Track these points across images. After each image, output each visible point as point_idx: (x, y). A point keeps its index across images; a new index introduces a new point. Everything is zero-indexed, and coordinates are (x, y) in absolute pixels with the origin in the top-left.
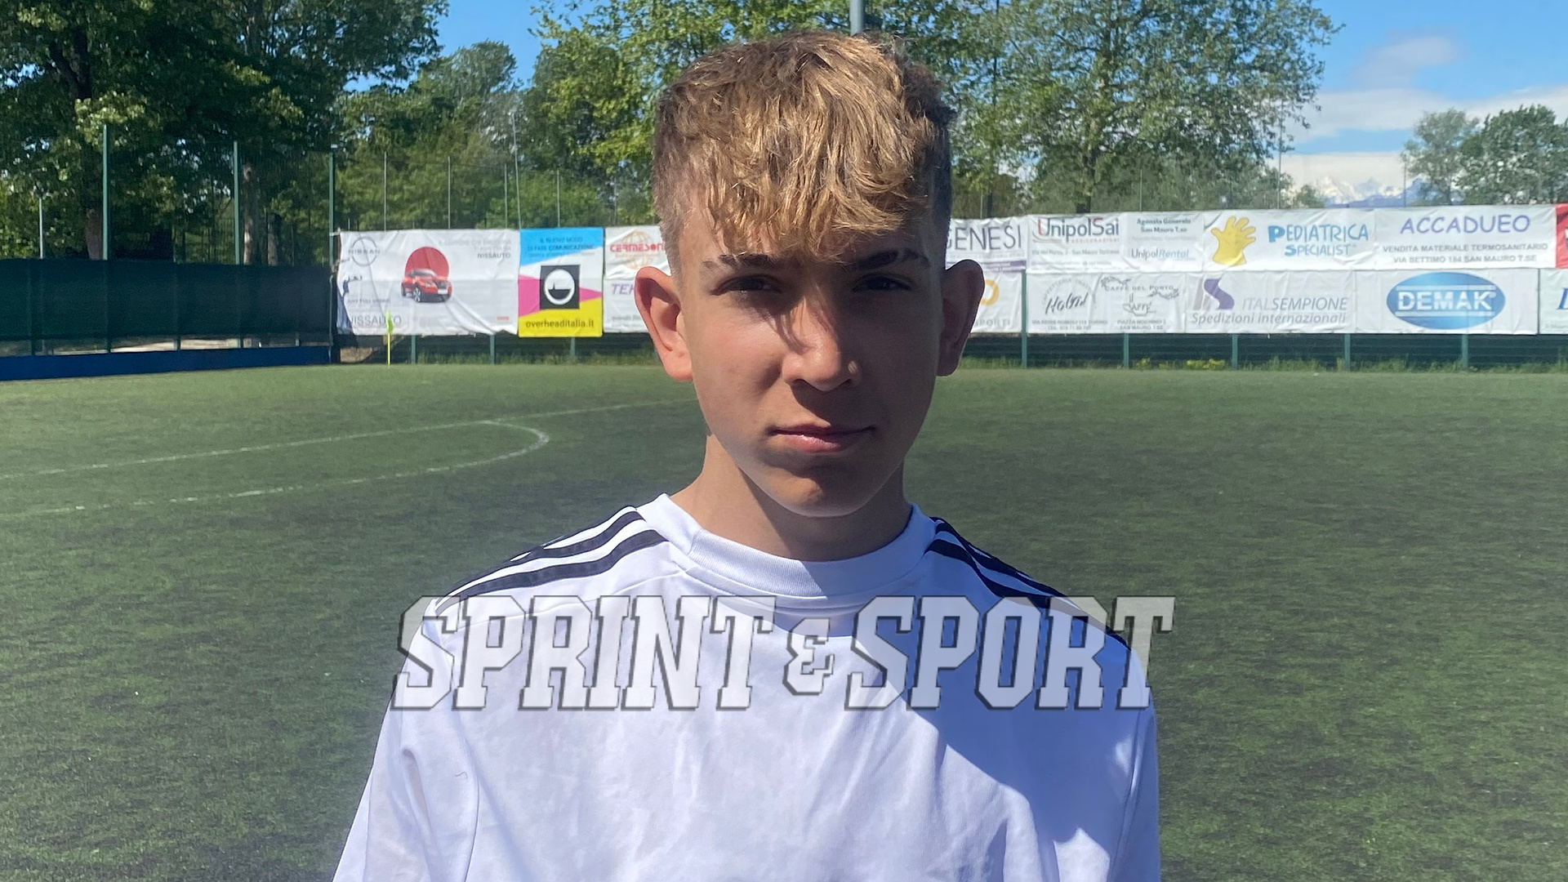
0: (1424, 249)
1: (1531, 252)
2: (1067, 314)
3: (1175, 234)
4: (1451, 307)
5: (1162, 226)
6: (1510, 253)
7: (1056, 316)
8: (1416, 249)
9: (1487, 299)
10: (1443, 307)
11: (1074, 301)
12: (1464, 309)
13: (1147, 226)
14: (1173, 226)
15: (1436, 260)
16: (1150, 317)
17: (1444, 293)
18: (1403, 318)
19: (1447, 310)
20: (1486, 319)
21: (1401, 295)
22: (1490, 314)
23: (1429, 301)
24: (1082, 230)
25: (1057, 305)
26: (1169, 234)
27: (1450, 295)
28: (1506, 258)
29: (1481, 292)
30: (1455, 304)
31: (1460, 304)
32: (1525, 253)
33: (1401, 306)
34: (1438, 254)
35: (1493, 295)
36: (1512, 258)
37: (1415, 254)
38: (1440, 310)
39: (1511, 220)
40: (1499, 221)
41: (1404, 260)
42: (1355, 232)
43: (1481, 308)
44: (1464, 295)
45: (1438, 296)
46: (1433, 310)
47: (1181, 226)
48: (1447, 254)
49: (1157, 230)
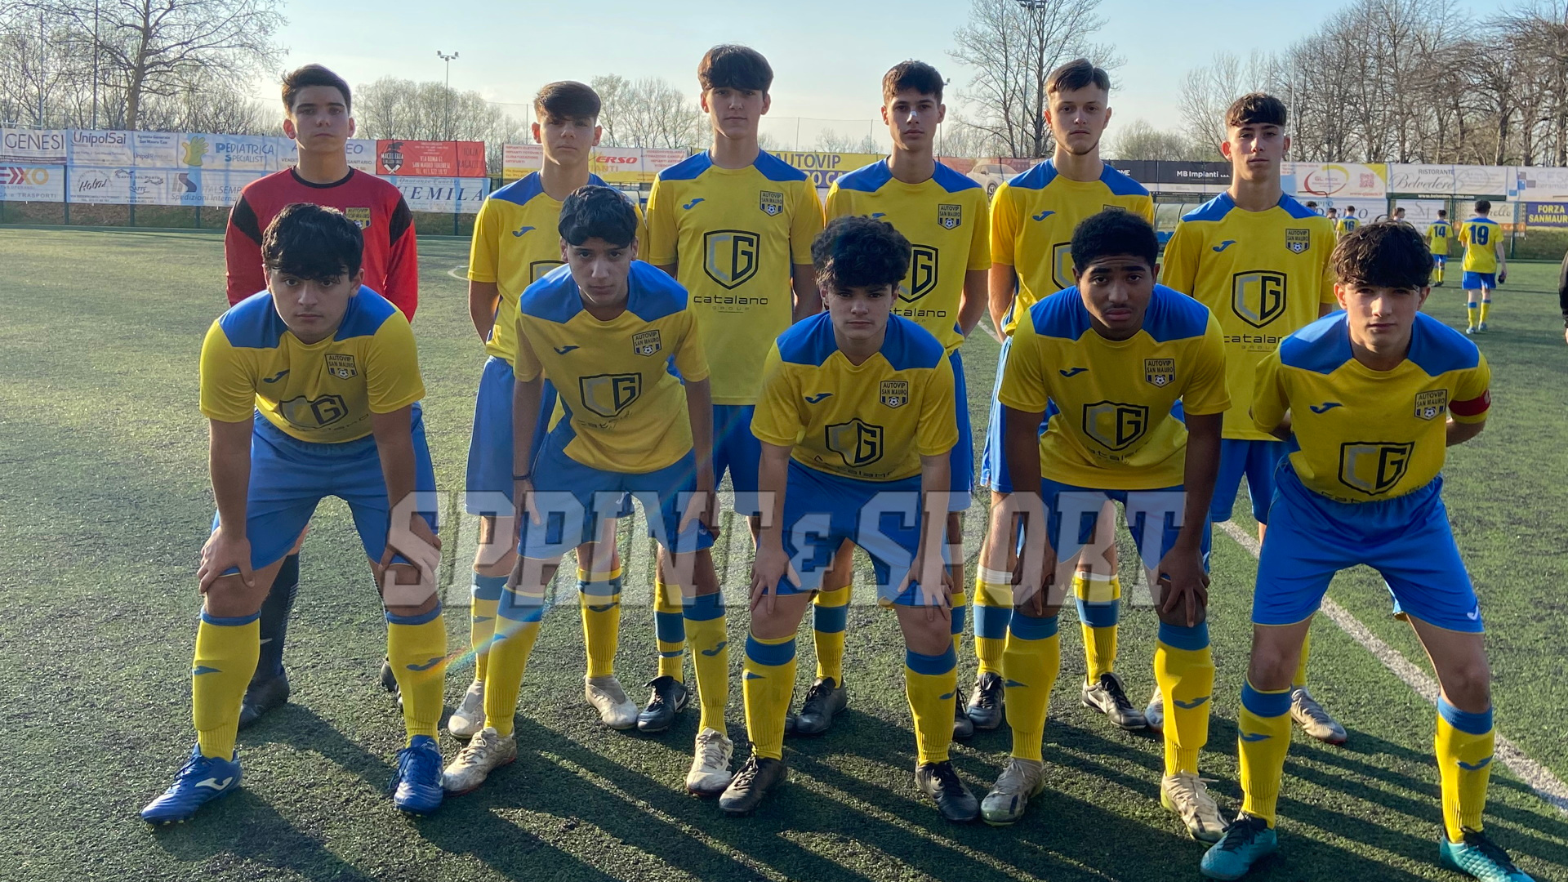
2: (93, 192)
3: (159, 145)
5: (151, 140)
7: (87, 192)
11: (97, 184)
13: (143, 139)
14: (159, 140)
16: (145, 195)
24: (101, 140)
25: (87, 185)
26: (156, 145)
39: (353, 147)
42: (267, 150)
47: (164, 140)
49: (149, 141)
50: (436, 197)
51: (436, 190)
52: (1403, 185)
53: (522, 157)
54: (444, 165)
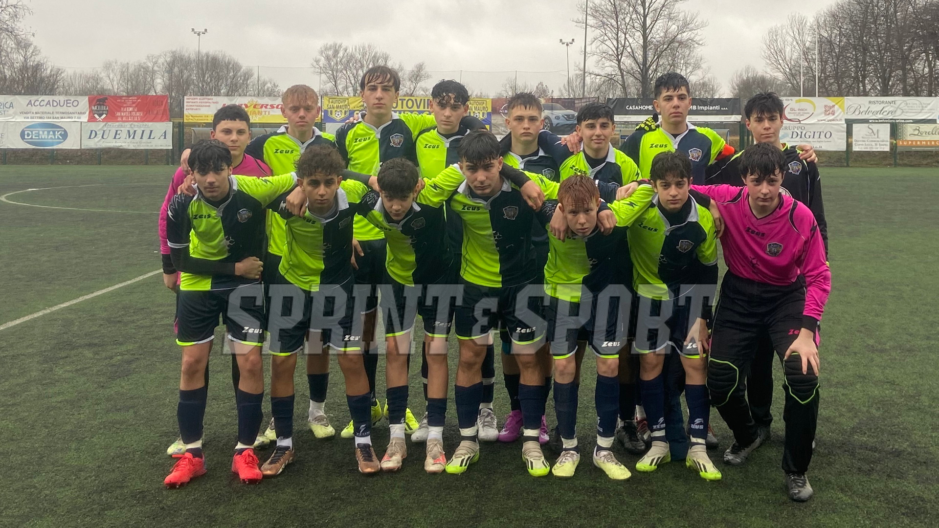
0: (36, 113)
1: (79, 116)
4: (46, 138)
6: (70, 115)
8: (33, 113)
9: (60, 135)
10: (43, 138)
12: (51, 138)
15: (41, 118)
17: (43, 132)
18: (26, 142)
19: (45, 139)
20: (61, 143)
21: (26, 133)
22: (62, 140)
23: (37, 135)
27: (46, 133)
28: (69, 118)
29: (58, 132)
30: (48, 137)
31: (50, 136)
32: (77, 115)
33: (26, 137)
34: (43, 115)
35: (63, 133)
36: (72, 118)
37: (33, 115)
38: (42, 139)
39: (71, 102)
40: (67, 102)
41: (28, 118)
42: (8, 105)
43: (58, 138)
44: (51, 133)
45: (41, 133)
46: (39, 139)
48: (45, 116)
50: (132, 137)
51: (132, 132)
52: (857, 113)
53: (197, 106)
54: (138, 114)
